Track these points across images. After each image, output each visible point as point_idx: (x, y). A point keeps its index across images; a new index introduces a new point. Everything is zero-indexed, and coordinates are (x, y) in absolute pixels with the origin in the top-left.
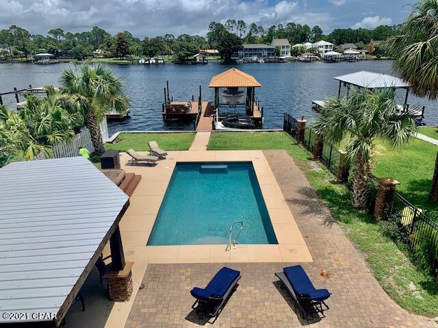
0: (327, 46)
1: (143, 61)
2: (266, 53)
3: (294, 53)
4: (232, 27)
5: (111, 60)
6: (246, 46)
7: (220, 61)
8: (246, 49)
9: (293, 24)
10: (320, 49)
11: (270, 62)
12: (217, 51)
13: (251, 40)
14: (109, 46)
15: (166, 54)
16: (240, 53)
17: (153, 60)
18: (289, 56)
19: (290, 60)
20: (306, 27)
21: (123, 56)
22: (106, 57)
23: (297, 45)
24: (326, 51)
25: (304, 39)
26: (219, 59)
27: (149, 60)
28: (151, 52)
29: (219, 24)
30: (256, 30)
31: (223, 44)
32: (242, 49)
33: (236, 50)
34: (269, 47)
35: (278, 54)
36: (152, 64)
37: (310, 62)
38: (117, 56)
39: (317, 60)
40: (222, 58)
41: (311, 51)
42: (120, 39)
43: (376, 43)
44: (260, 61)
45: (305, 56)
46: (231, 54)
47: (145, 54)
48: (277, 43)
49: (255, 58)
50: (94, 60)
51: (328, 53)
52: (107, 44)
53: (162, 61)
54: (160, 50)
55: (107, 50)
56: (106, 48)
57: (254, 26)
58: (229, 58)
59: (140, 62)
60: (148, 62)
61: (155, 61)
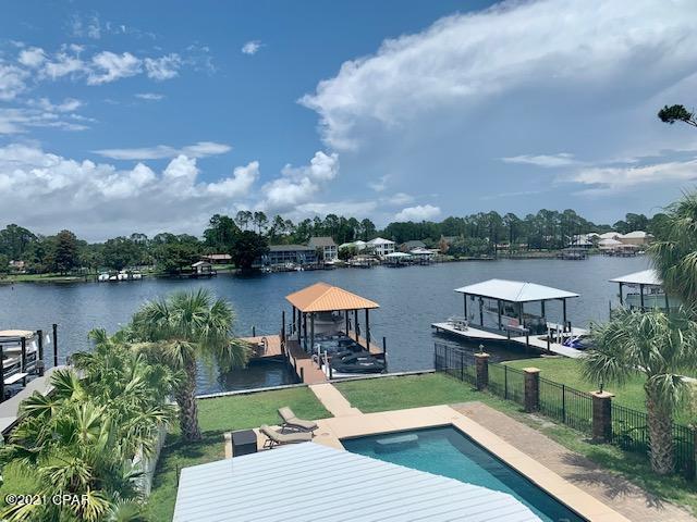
0: (386, 245)
1: (107, 277)
2: (302, 257)
3: (344, 255)
4: (246, 222)
5: (45, 277)
6: (274, 248)
7: (234, 271)
8: (274, 252)
9: (334, 217)
10: (379, 250)
11: (312, 269)
12: (228, 257)
13: (277, 240)
14: (39, 255)
15: (144, 264)
16: (265, 258)
17: (123, 275)
18: (335, 260)
19: (339, 266)
20: (353, 221)
21: (67, 270)
22: (32, 272)
23: (345, 245)
24: (386, 253)
25: (350, 237)
26: (230, 268)
27: (116, 275)
28: (118, 262)
29: (226, 218)
30: (282, 225)
31: (238, 246)
32: (268, 253)
33: (260, 253)
34: (306, 248)
35: (321, 258)
36: (123, 280)
37: (368, 267)
38: (56, 270)
39: (377, 264)
40: (237, 267)
41: (366, 251)
42: (63, 243)
43: (450, 240)
44: (299, 269)
45: (359, 260)
46: (251, 260)
47: (108, 265)
48: (316, 243)
49: (289, 265)
50: (10, 278)
51: (390, 255)
52: (37, 252)
53: (140, 276)
54: (135, 257)
55: (36, 261)
56: (33, 258)
57: (279, 219)
58: (247, 266)
59: (100, 278)
60: (114, 278)
61: (126, 276)
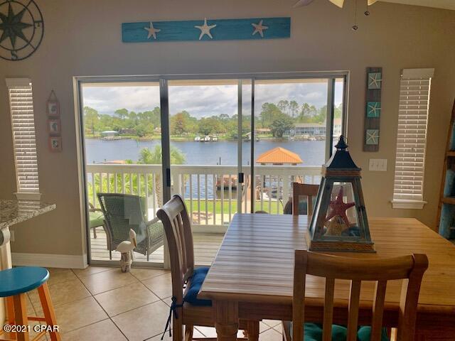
1: (199, 139)
2: (318, 132)
4: (284, 107)
6: (298, 125)
7: (272, 139)
8: (298, 128)
11: (322, 140)
12: (269, 130)
13: (303, 119)
15: (220, 132)
16: (292, 131)
17: (208, 138)
21: (180, 134)
26: (270, 137)
27: (204, 138)
28: (206, 130)
29: (272, 105)
30: (308, 110)
31: (274, 124)
32: (293, 128)
33: (288, 128)
34: (321, 126)
36: (207, 141)
38: (175, 134)
40: (274, 136)
42: (179, 118)
44: (312, 139)
46: (282, 132)
47: (200, 132)
49: (306, 136)
50: (153, 137)
53: (216, 139)
54: (215, 128)
57: (306, 106)
58: (281, 136)
59: (196, 139)
60: (203, 139)
61: (209, 139)
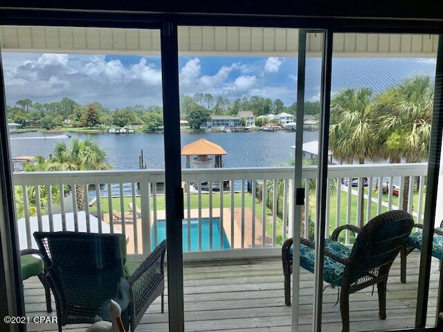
0: (288, 118)
1: (114, 131)
2: (232, 124)
3: (259, 124)
4: (200, 100)
5: (81, 130)
6: (213, 117)
7: (189, 130)
8: (214, 120)
9: (256, 98)
10: (282, 120)
11: (236, 131)
12: (186, 122)
13: (218, 112)
14: (79, 117)
15: (136, 124)
16: (209, 123)
17: (123, 130)
18: (254, 126)
19: (255, 130)
20: (269, 101)
21: (93, 125)
22: (75, 126)
23: (261, 117)
24: (287, 122)
25: (267, 111)
26: (187, 129)
27: (119, 129)
28: (121, 122)
29: (188, 97)
30: (223, 103)
31: (192, 116)
32: (210, 120)
33: (204, 121)
34: (235, 118)
35: (244, 125)
36: (123, 133)
37: (273, 131)
38: (87, 126)
39: (280, 129)
40: (191, 127)
41: (274, 122)
42: (91, 109)
44: (228, 131)
45: (268, 127)
46: (199, 124)
47: (116, 124)
48: (242, 115)
49: (222, 128)
50: (63, 129)
51: (289, 124)
52: (77, 115)
53: (133, 131)
54: (131, 120)
55: (77, 120)
56: (75, 118)
57: (220, 99)
58: (198, 128)
59: (110, 131)
60: (118, 131)
61: (125, 131)
